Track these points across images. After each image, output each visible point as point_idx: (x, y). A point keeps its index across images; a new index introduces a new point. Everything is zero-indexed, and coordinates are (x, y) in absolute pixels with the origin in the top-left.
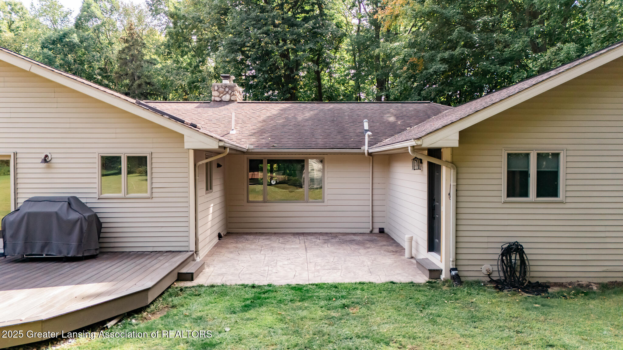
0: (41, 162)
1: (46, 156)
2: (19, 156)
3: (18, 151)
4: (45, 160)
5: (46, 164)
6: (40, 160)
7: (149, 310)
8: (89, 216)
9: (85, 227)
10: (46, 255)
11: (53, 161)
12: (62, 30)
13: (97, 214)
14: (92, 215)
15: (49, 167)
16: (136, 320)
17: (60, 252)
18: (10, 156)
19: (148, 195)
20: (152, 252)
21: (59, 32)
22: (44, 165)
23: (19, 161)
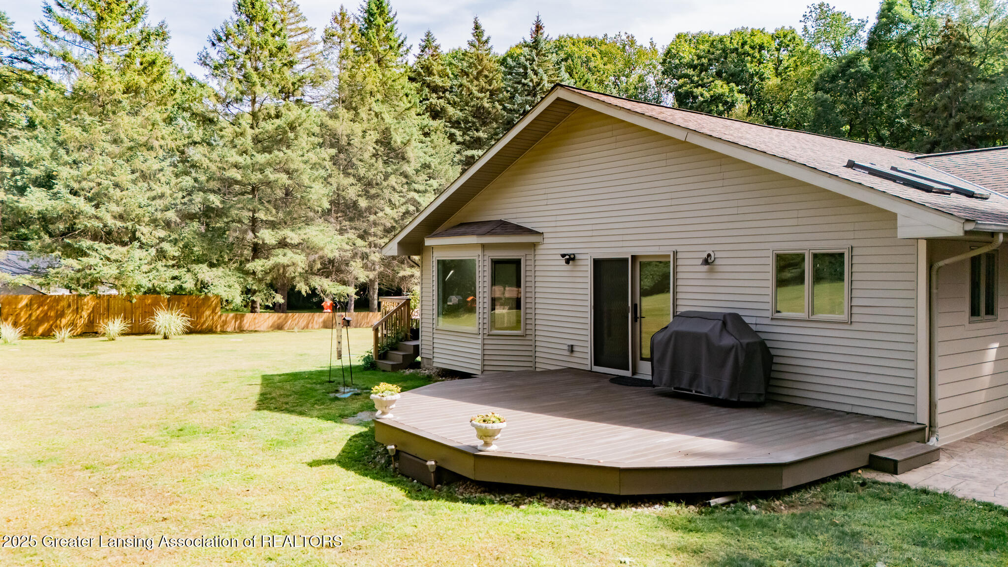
0: (702, 264)
1: (709, 255)
2: (679, 256)
3: (679, 249)
4: (706, 262)
5: (707, 267)
6: (700, 261)
7: (787, 499)
8: (748, 344)
9: (741, 359)
10: (696, 392)
11: (717, 262)
12: (844, 58)
13: (766, 342)
14: (755, 343)
15: (711, 271)
16: (757, 507)
17: (709, 390)
18: (669, 256)
19: (844, 317)
20: (848, 413)
21: (840, 62)
22: (706, 267)
23: (680, 262)
